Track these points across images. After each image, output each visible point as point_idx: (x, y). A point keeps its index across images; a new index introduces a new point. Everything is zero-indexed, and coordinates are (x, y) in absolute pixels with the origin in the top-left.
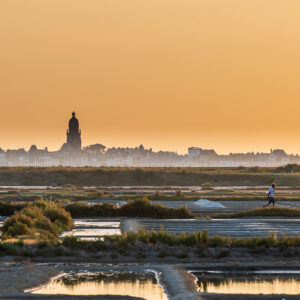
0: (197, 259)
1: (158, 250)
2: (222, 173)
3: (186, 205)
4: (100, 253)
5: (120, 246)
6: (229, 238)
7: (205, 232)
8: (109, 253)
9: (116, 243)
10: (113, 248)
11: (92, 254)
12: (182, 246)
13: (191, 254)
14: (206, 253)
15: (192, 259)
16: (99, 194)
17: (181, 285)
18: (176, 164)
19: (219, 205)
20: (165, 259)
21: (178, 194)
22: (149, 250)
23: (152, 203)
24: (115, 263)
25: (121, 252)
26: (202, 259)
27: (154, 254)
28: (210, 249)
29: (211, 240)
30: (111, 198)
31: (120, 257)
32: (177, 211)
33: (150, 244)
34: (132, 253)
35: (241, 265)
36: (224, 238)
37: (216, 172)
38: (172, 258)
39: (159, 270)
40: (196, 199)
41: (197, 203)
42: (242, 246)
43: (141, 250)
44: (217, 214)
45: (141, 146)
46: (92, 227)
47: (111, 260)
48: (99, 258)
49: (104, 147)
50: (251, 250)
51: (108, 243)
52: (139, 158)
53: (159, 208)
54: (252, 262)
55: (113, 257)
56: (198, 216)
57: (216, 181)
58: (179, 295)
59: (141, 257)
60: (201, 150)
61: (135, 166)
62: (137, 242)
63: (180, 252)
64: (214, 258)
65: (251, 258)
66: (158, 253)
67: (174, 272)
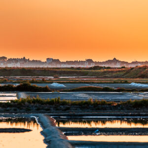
0: (55, 111)
1: (36, 107)
2: (63, 70)
3: (48, 85)
4: (8, 108)
5: (18, 105)
6: (70, 101)
7: (59, 98)
8: (13, 108)
9: (16, 104)
10: (15, 106)
11: (5, 109)
12: (48, 105)
13: (52, 109)
14: (59, 108)
15: (52, 111)
16: (6, 80)
17: (49, 123)
18: (41, 66)
19: (63, 85)
20: (40, 111)
21: (43, 80)
22: (32, 107)
23: (31, 84)
24: (16, 113)
25: (19, 108)
26: (57, 111)
27: (35, 108)
28: (61, 106)
29: (61, 102)
30: (11, 82)
31: (18, 110)
32: (43, 88)
33: (32, 104)
34: (24, 108)
35: (76, 114)
36: (67, 101)
37: (60, 70)
38: (42, 111)
39: (37, 116)
40: (52, 83)
41: (52, 85)
42: (76, 105)
43: (28, 107)
44: (62, 90)
45: (24, 58)
46: (3, 96)
47: (14, 111)
48: (8, 110)
49: (6, 58)
50: (80, 107)
51: (12, 103)
52: (23, 63)
53: (35, 87)
54: (81, 112)
55: (15, 110)
56: (53, 90)
57: (60, 74)
58: (48, 128)
59: (28, 110)
60: (52, 59)
61: (22, 67)
62: (26, 103)
63: (46, 108)
64: (63, 110)
65: (80, 111)
66: (36, 108)
67: (44, 117)
